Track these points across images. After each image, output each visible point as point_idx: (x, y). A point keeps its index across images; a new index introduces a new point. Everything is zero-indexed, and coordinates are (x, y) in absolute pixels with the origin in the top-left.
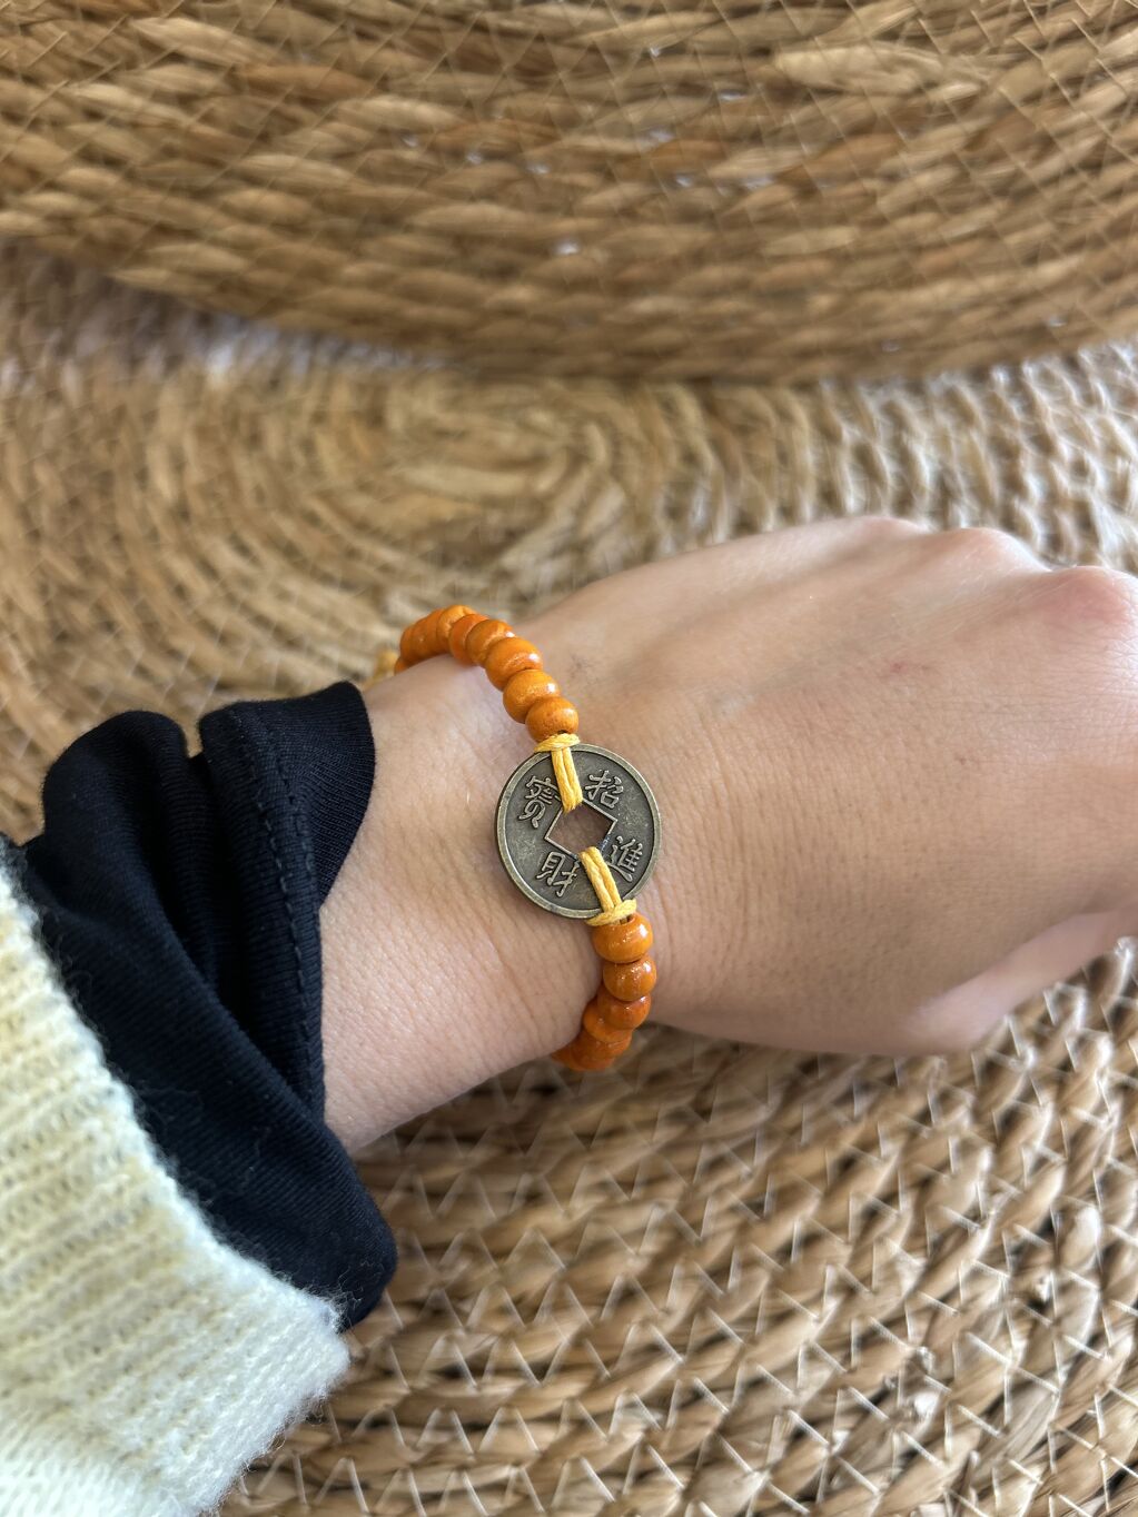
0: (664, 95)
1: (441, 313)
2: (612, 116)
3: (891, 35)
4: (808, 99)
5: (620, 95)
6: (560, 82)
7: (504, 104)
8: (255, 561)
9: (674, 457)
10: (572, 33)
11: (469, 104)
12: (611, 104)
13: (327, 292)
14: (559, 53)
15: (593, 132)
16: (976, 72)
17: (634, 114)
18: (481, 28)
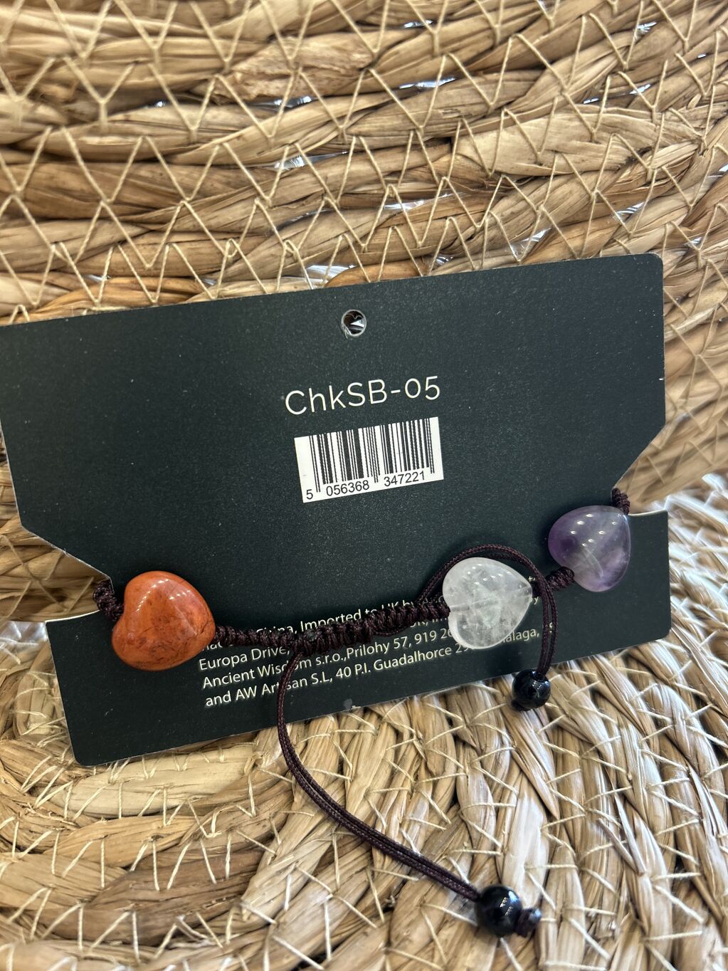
0: (328, 211)
2: (265, 250)
3: (591, 95)
4: (507, 191)
5: (272, 221)
6: (185, 213)
7: (108, 259)
10: (191, 144)
11: (60, 268)
12: (260, 234)
14: (175, 175)
15: (244, 276)
16: (689, 129)
17: (293, 244)
18: (56, 155)
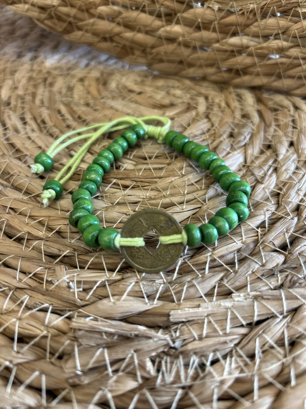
1: (140, 37)
8: (25, 123)
9: (238, 114)
13: (92, 21)
